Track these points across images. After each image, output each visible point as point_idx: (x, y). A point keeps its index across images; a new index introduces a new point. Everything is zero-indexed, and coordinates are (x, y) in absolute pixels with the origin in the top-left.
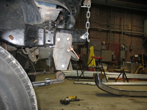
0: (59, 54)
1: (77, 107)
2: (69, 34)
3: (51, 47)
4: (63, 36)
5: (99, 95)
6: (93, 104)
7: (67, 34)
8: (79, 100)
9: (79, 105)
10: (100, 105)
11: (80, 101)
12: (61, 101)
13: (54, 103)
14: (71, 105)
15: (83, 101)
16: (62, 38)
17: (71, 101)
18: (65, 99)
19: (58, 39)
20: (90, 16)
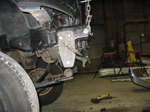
0: (63, 51)
1: (107, 105)
2: (71, 31)
3: (56, 47)
4: (65, 34)
5: (135, 91)
6: (126, 100)
7: (69, 32)
8: (111, 98)
9: (110, 103)
10: (134, 101)
11: (113, 99)
12: (91, 100)
13: (85, 103)
14: (102, 103)
15: (115, 99)
16: (64, 36)
17: (102, 99)
18: (97, 98)
19: (60, 38)
20: (90, 9)
